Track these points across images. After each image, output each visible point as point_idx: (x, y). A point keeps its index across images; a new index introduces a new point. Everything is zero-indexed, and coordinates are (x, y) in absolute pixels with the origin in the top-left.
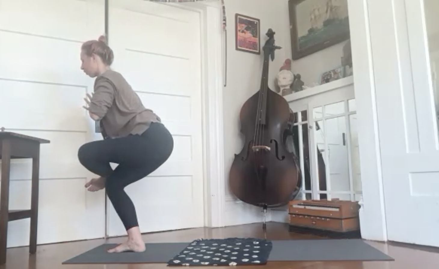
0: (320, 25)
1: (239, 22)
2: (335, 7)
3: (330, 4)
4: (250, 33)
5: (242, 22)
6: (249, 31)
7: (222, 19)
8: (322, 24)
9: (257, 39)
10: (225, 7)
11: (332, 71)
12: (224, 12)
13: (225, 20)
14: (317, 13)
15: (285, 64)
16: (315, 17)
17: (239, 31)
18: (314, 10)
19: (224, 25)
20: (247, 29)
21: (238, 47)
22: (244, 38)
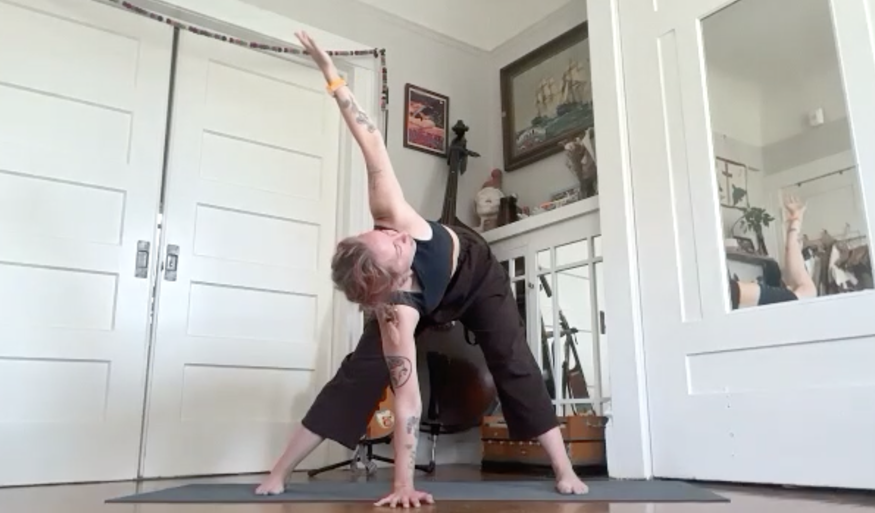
0: (551, 111)
1: (412, 100)
2: (577, 82)
3: (568, 78)
4: (430, 119)
5: (416, 98)
6: (428, 115)
7: (381, 90)
8: (555, 112)
9: (444, 131)
10: (388, 71)
11: (568, 191)
12: (385, 78)
13: (386, 92)
14: (547, 92)
15: (492, 178)
16: (544, 98)
18: (543, 87)
19: (385, 101)
20: (426, 112)
21: (410, 143)
22: (419, 128)
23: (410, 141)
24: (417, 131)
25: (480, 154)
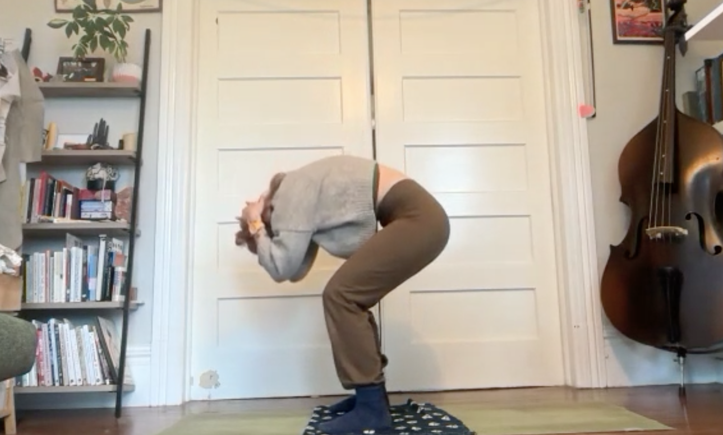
4: (642, 6)
6: (640, 2)
9: (662, 15)
17: (619, 6)
21: (619, 38)
22: (630, 19)
23: (620, 35)
24: (628, 23)
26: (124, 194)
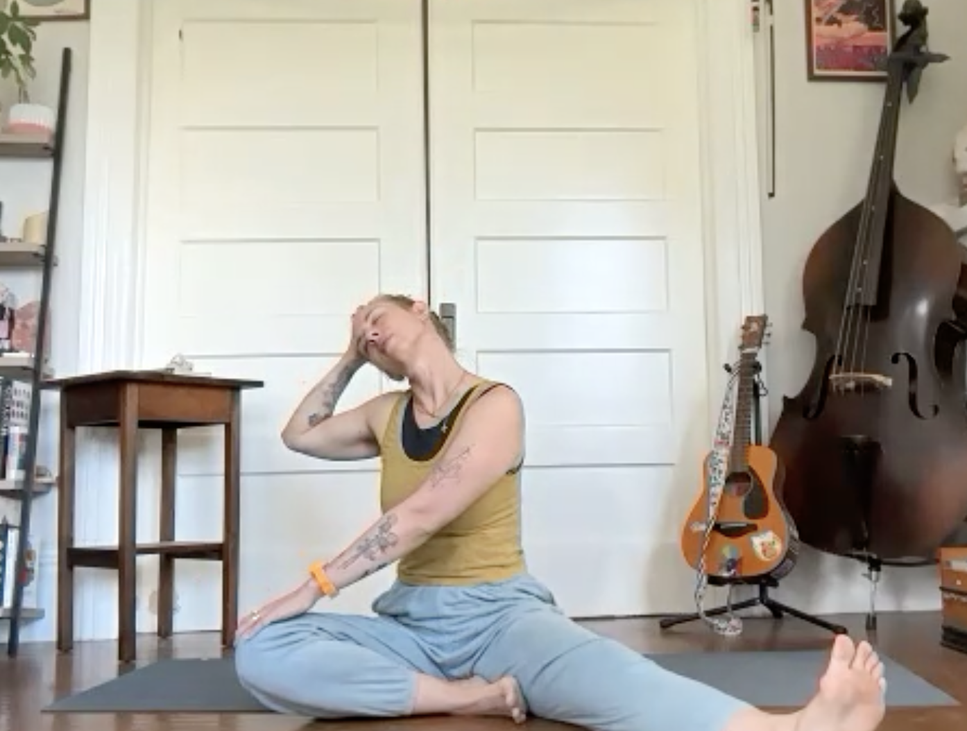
4: (857, 20)
6: (852, 14)
9: (887, 35)
17: (819, 20)
20: (846, 10)
21: (817, 72)
22: (835, 41)
23: (819, 68)
24: (833, 48)
25: (948, 54)
26: (26, 311)
